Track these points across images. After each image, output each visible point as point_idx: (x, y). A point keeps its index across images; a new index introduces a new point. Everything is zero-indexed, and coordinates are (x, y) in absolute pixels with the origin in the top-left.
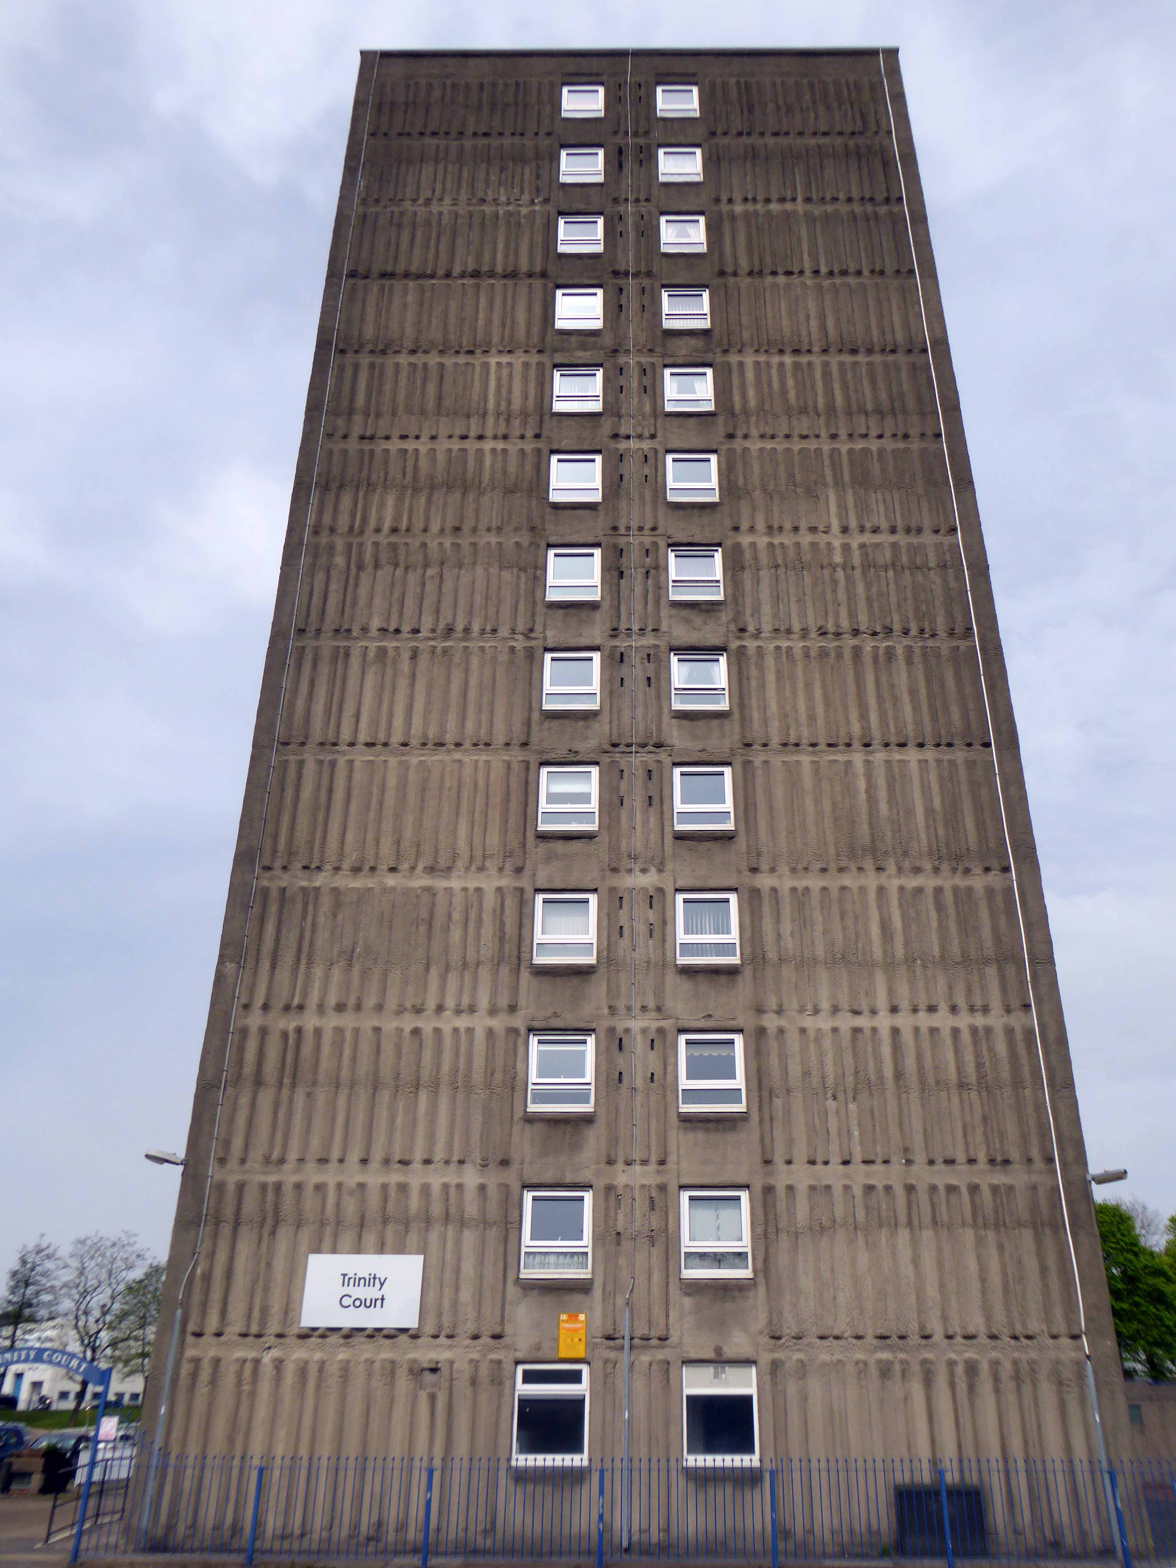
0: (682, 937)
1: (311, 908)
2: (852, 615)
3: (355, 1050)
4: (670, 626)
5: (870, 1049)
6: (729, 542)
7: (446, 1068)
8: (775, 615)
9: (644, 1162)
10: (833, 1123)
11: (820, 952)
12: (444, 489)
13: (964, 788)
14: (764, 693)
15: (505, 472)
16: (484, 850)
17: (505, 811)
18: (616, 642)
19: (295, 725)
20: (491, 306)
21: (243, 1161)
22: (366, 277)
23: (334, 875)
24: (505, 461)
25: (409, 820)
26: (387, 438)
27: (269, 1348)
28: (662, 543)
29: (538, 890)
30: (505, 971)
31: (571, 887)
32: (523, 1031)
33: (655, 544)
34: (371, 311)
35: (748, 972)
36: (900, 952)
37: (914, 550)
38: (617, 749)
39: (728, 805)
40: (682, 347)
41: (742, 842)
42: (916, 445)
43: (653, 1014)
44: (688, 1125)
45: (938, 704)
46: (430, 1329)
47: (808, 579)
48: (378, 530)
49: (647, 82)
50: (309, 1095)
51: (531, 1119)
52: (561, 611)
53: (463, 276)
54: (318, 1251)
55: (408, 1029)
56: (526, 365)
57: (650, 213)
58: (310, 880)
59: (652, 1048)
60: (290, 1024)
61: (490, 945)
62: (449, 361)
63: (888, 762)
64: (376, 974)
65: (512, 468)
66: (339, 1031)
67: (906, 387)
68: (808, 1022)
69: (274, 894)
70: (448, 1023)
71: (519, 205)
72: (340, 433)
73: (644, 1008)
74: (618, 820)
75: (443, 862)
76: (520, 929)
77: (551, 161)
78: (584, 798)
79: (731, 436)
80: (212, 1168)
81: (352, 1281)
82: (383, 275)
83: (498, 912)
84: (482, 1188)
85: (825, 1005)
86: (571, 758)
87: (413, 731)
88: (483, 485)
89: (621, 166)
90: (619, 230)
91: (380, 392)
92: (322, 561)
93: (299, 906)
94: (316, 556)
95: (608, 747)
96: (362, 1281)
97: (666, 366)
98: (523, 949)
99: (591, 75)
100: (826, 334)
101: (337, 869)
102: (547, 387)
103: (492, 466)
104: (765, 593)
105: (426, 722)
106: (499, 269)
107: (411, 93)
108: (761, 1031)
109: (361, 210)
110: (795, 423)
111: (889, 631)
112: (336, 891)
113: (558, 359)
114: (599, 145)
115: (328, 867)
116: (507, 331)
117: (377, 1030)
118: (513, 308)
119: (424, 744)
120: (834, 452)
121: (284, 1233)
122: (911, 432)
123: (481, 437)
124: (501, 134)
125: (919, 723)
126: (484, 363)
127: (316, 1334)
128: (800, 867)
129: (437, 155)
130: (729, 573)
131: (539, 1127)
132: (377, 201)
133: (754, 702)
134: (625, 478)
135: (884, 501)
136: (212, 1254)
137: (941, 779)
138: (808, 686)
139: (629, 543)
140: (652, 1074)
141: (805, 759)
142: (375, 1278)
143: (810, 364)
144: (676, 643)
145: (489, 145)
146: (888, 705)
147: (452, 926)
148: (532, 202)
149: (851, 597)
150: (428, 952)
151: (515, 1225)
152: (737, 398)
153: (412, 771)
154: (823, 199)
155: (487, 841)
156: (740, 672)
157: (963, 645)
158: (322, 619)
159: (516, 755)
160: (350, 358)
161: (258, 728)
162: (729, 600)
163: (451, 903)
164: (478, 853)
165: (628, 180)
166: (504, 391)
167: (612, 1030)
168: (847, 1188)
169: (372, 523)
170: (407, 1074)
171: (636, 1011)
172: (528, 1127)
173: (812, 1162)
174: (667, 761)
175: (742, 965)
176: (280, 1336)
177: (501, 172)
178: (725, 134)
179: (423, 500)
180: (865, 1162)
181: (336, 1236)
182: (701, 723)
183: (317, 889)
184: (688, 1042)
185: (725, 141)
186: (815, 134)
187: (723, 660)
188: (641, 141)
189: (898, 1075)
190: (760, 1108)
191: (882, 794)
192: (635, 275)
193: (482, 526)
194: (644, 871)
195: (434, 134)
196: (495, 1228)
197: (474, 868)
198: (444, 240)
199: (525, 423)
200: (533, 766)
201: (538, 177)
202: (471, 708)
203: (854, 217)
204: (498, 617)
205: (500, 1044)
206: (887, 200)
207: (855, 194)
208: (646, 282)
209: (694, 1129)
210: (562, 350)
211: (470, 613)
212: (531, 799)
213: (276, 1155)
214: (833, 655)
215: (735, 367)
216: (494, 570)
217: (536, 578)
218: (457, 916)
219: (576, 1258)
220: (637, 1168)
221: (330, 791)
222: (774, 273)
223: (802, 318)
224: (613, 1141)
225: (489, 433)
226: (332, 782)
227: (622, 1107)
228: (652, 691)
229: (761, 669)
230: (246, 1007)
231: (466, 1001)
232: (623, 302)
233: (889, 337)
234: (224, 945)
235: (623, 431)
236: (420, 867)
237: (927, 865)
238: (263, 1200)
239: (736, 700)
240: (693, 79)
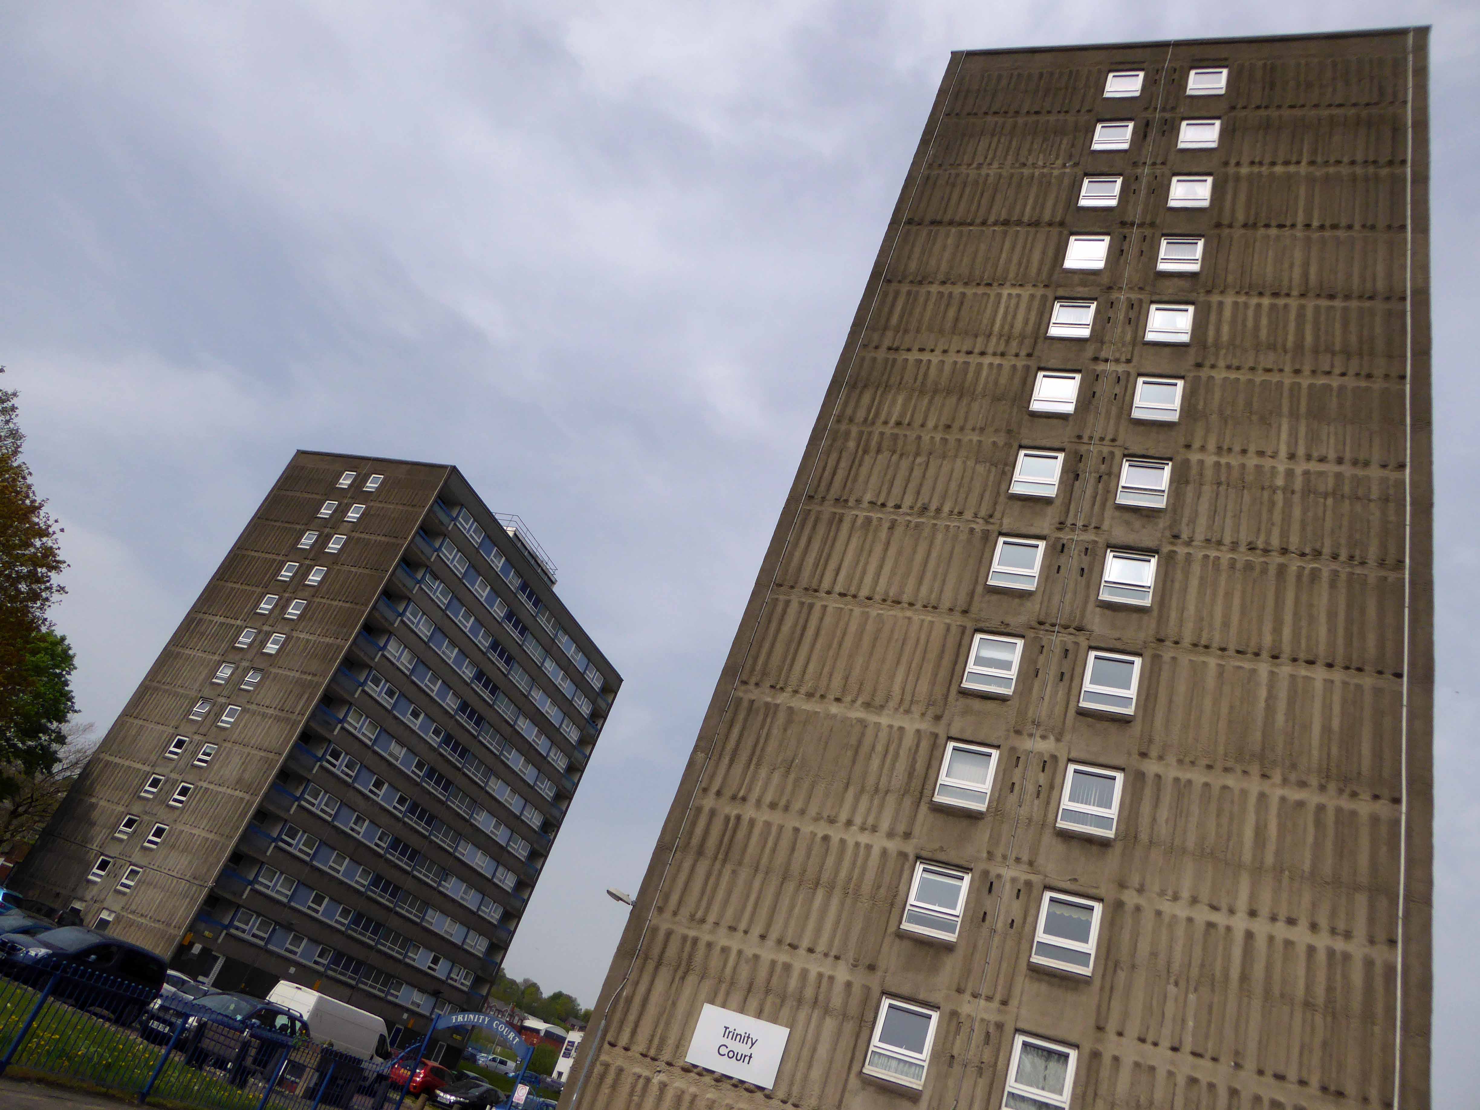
0: (1066, 803)
1: (769, 720)
2: (1285, 534)
3: (776, 844)
4: (1111, 527)
5: (1220, 948)
6: (1179, 458)
7: (843, 874)
8: (1210, 527)
9: (989, 999)
10: (1170, 1008)
11: (1191, 844)
12: (945, 394)
13: (1367, 713)
14: (1185, 596)
15: (996, 383)
16: (913, 696)
17: (938, 665)
18: (1060, 535)
19: (790, 571)
20: (1013, 248)
21: (675, 914)
22: (919, 224)
23: (793, 696)
24: (999, 374)
25: (860, 661)
26: (909, 350)
27: (659, 1072)
28: (1118, 453)
29: (950, 738)
30: (908, 802)
31: (978, 740)
32: (911, 857)
33: (1112, 454)
34: (917, 250)
35: (1118, 848)
36: (1269, 859)
37: (1357, 481)
38: (1042, 627)
39: (1132, 692)
40: (1169, 287)
41: (1137, 728)
42: (1378, 385)
43: (1025, 867)
44: (1035, 975)
45: (1355, 629)
46: (781, 1094)
47: (1247, 497)
48: (886, 423)
49: (1182, 67)
50: (734, 872)
51: (902, 935)
52: (1019, 503)
53: (995, 224)
54: (712, 1002)
55: (820, 835)
56: (1032, 296)
57: (1163, 175)
58: (773, 697)
59: (1018, 897)
60: (732, 810)
61: (901, 778)
62: (970, 291)
63: (1293, 677)
64: (806, 785)
65: (1003, 381)
66: (768, 824)
67: (1378, 330)
68: (1166, 907)
69: (745, 704)
70: (854, 836)
71: (1052, 168)
72: (874, 344)
73: (1018, 860)
74: (1031, 690)
75: (878, 700)
76: (928, 769)
77: (1087, 132)
78: (1006, 665)
79: (1199, 365)
80: (652, 914)
81: (731, 1034)
82: (933, 223)
83: (913, 751)
84: (849, 985)
85: (1185, 894)
86: (1002, 629)
87: (878, 589)
88: (977, 392)
89: (1145, 136)
90: (1133, 188)
91: (911, 314)
92: (838, 444)
93: (760, 717)
94: (834, 440)
95: (1034, 624)
96: (739, 1037)
97: (1152, 302)
98: (927, 786)
99: (1134, 63)
100: (1307, 280)
101: (796, 692)
102: (1047, 315)
103: (987, 379)
104: (1204, 507)
105: (889, 584)
106: (1026, 219)
107: (984, 82)
108: (1119, 905)
109: (926, 173)
110: (1262, 357)
111: (1317, 554)
112: (790, 709)
113: (1060, 292)
114: (1130, 119)
115: (789, 689)
116: (1022, 270)
117: (796, 830)
118: (1031, 250)
119: (884, 600)
120: (1295, 388)
121: (692, 979)
122: (1376, 372)
123: (983, 354)
124: (1049, 112)
125: (1332, 644)
126: (998, 294)
127: (695, 1070)
128: (1187, 760)
129: (994, 130)
130: (1175, 485)
131: (907, 944)
132: (940, 165)
133: (1174, 603)
134: (1097, 395)
135: (1336, 434)
136: (637, 983)
137: (1344, 701)
138: (1228, 595)
139: (1089, 451)
140: (1013, 921)
141: (1212, 662)
142: (748, 1037)
143: (1286, 306)
144: (1113, 541)
145: (1038, 121)
146: (1304, 623)
147: (873, 755)
148: (1064, 166)
149: (1287, 518)
150: (851, 772)
151: (869, 1025)
152: (1211, 333)
153: (870, 621)
154: (1327, 162)
155: (917, 689)
156: (1166, 574)
157: (1392, 576)
158: (828, 490)
159: (956, 620)
160: (894, 285)
161: (762, 570)
162: (1169, 509)
163: (877, 735)
164: (908, 697)
165: (1149, 147)
166: (1009, 318)
167: (986, 873)
168: (1171, 1074)
169: (883, 417)
170: (810, 874)
171: (1011, 861)
172: (897, 940)
173: (1142, 1040)
174: (1084, 644)
175: (1115, 840)
176: (669, 1064)
177: (1043, 142)
178: (1245, 108)
179: (926, 401)
180: (1194, 1054)
181: (728, 994)
182: (1122, 615)
183: (777, 706)
184: (1052, 900)
185: (1243, 113)
186: (1330, 105)
187: (1154, 561)
188: (1167, 115)
189: (1244, 978)
190: (1104, 976)
191: (1282, 706)
192: (1141, 225)
193: (969, 426)
194: (1044, 737)
195: (995, 113)
196: (851, 1022)
197: (901, 710)
198: (986, 195)
199: (1021, 343)
200: (968, 632)
201: (1073, 146)
202: (929, 575)
203: (1354, 178)
204: (966, 501)
205: (891, 864)
206: (1391, 163)
207: (1359, 158)
208: (1148, 232)
209: (1039, 980)
210: (1065, 286)
211: (944, 497)
212: (962, 659)
213: (699, 914)
214: (1258, 569)
215: (1215, 306)
216: (970, 463)
217: (1004, 473)
218: (879, 748)
219: (913, 1068)
220: (982, 1002)
221: (804, 628)
222: (1267, 226)
223: (1286, 265)
224: (967, 972)
225: (990, 350)
226: (807, 621)
227: (981, 943)
228: (1083, 581)
229: (1187, 574)
230: (705, 790)
231: (871, 821)
232: (1125, 248)
233: (1369, 285)
234: (700, 738)
235: (1103, 355)
236: (859, 702)
237: (1314, 781)
238: (682, 950)
239: (1158, 599)
240: (1226, 63)
